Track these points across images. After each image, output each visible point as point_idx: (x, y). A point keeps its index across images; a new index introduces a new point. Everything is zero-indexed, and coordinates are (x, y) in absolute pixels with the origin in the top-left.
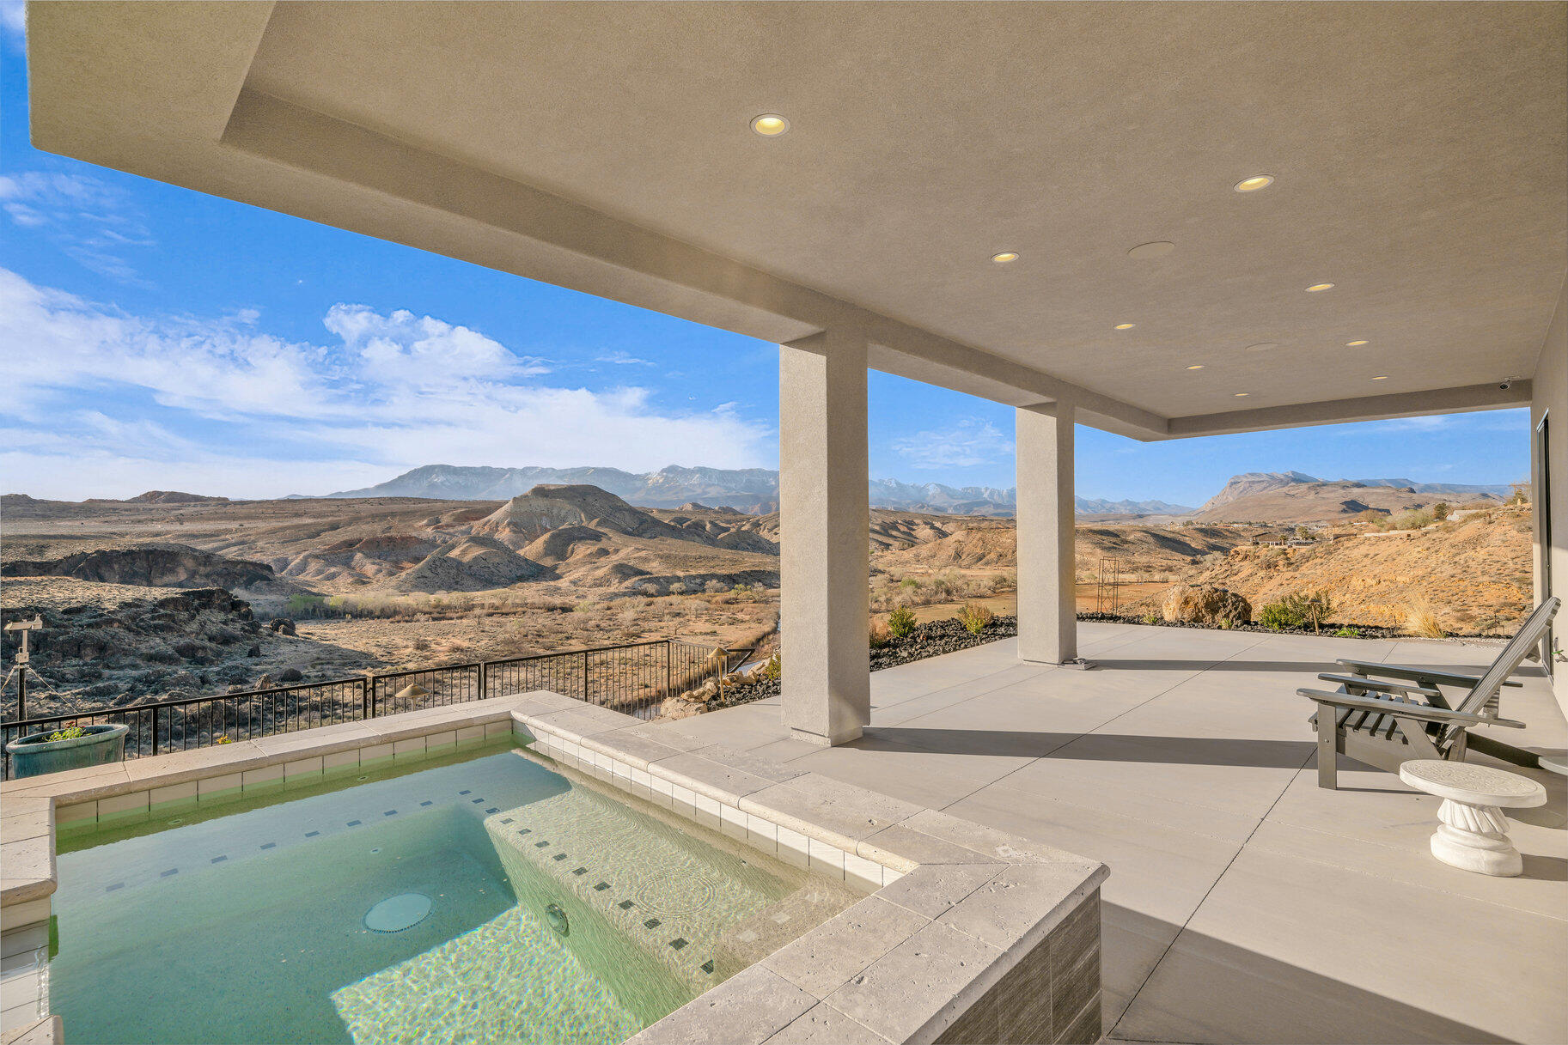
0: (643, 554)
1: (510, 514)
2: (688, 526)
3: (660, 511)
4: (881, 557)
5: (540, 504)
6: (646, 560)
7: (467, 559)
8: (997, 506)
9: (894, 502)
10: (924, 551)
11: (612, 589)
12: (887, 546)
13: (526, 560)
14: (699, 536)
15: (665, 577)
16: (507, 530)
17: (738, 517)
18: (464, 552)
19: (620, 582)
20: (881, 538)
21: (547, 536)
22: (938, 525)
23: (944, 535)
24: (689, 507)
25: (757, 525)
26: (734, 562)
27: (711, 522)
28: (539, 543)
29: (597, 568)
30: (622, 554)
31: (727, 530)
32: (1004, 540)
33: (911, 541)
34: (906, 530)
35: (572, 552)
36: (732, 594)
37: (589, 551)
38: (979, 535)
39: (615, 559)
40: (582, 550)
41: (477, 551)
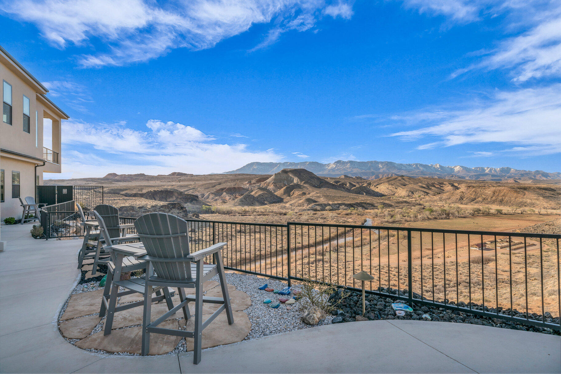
0: (318, 195)
1: (275, 179)
2: (340, 184)
3: (331, 178)
4: (424, 198)
5: (284, 176)
6: (319, 197)
7: (257, 195)
8: (493, 176)
9: (438, 174)
10: (444, 196)
11: (304, 208)
12: (427, 193)
13: (277, 196)
14: (344, 188)
15: (325, 204)
16: (272, 185)
17: (363, 181)
18: (256, 193)
19: (307, 205)
20: (425, 190)
21: (285, 188)
22: (456, 184)
23: (457, 188)
24: (343, 177)
25: (370, 184)
26: (354, 199)
27: (350, 183)
28: (282, 190)
29: (301, 200)
30: (311, 195)
31: (355, 186)
32: (487, 192)
33: (440, 191)
34: (439, 187)
35: (293, 194)
36: (349, 211)
37: (299, 193)
38: (474, 189)
39: (308, 196)
40: (297, 193)
41: (260, 193)
